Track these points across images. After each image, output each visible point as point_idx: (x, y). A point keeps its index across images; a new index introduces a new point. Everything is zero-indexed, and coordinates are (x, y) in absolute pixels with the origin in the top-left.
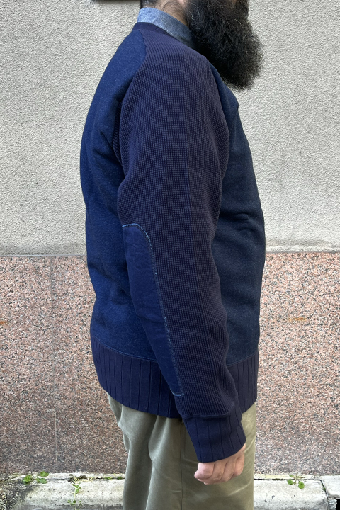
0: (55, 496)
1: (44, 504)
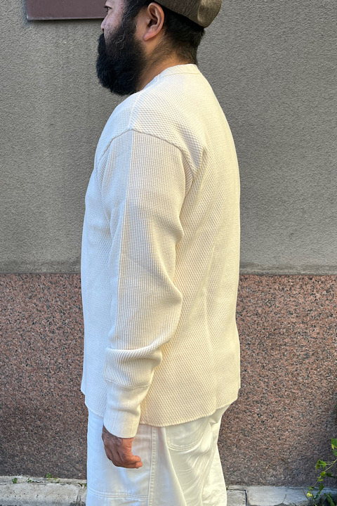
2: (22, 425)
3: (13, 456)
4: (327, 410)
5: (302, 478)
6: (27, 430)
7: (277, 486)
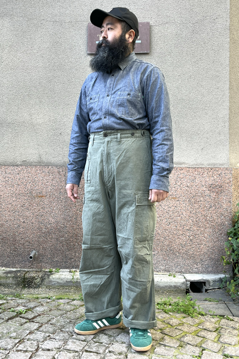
0: (63, 277)
1: (58, 280)
2: (76, 242)
3: (71, 258)
4: (221, 234)
5: (210, 269)
6: (78, 244)
7: (198, 274)
